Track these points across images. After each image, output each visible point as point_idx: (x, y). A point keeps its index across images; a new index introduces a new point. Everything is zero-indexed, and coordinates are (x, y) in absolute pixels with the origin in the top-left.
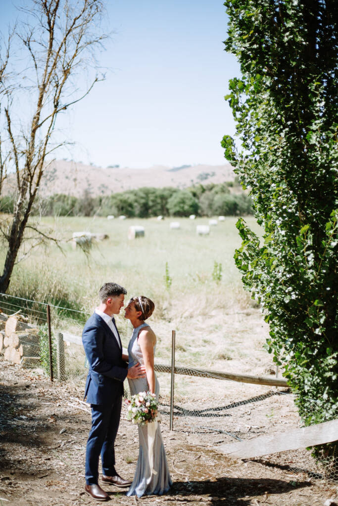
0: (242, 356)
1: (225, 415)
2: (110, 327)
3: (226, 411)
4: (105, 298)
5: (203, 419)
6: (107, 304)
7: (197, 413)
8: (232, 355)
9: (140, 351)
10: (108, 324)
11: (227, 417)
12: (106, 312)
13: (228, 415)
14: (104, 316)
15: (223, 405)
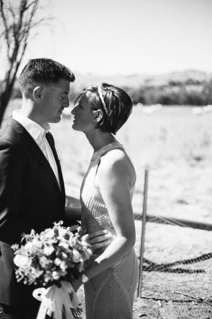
0: (197, 201)
1: (198, 271)
2: (41, 148)
3: (197, 266)
4: (29, 86)
5: (174, 276)
6: (33, 100)
7: (166, 268)
8: (188, 200)
9: (99, 199)
10: (38, 142)
11: (200, 274)
12: (32, 116)
13: (201, 271)
14: (29, 126)
15: (192, 257)
